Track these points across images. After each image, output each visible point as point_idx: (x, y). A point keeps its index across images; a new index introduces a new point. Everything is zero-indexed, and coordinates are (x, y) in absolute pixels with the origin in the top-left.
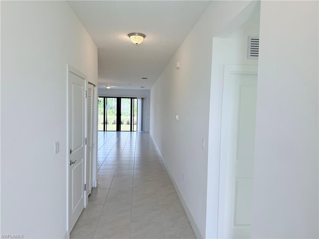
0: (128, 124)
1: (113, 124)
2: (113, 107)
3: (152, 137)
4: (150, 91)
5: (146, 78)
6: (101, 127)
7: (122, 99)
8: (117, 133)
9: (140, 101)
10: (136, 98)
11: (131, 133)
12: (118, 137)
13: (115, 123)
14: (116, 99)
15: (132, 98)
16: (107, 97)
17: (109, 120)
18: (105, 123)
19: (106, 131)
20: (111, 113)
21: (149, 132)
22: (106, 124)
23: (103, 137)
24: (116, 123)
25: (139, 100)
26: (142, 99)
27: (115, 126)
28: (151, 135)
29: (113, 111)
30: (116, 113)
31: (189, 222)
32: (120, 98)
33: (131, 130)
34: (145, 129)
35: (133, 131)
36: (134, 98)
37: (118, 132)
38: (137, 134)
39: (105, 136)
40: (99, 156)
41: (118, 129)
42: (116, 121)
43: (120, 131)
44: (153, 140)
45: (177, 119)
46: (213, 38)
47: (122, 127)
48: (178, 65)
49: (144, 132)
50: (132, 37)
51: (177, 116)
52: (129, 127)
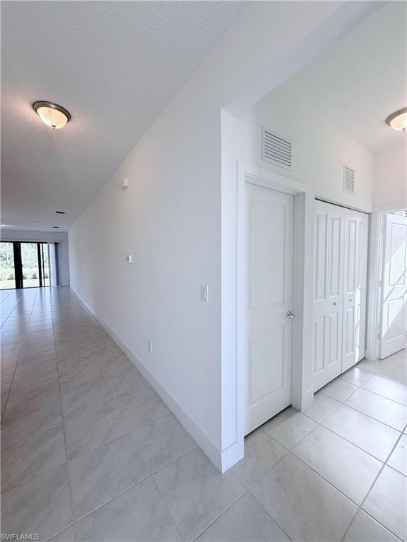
0: (35, 278)
1: (9, 280)
2: (8, 258)
3: (75, 292)
4: (67, 233)
7: (22, 244)
8: (16, 291)
9: (52, 247)
10: (46, 243)
11: (41, 290)
12: (20, 296)
13: (12, 279)
14: (12, 244)
15: (39, 244)
20: (5, 266)
21: (69, 286)
24: (14, 278)
25: (50, 245)
26: (56, 244)
27: (14, 282)
28: (73, 289)
29: (8, 263)
30: (13, 264)
31: (172, 414)
32: (20, 242)
33: (41, 286)
34: (63, 283)
35: (44, 286)
36: (42, 243)
37: (18, 290)
38: (51, 290)
41: (19, 285)
42: (14, 275)
43: (22, 288)
44: (78, 296)
45: (130, 261)
46: (222, 109)
47: (26, 283)
48: (126, 183)
49: (61, 286)
50: (42, 110)
51: (130, 257)
52: (37, 282)
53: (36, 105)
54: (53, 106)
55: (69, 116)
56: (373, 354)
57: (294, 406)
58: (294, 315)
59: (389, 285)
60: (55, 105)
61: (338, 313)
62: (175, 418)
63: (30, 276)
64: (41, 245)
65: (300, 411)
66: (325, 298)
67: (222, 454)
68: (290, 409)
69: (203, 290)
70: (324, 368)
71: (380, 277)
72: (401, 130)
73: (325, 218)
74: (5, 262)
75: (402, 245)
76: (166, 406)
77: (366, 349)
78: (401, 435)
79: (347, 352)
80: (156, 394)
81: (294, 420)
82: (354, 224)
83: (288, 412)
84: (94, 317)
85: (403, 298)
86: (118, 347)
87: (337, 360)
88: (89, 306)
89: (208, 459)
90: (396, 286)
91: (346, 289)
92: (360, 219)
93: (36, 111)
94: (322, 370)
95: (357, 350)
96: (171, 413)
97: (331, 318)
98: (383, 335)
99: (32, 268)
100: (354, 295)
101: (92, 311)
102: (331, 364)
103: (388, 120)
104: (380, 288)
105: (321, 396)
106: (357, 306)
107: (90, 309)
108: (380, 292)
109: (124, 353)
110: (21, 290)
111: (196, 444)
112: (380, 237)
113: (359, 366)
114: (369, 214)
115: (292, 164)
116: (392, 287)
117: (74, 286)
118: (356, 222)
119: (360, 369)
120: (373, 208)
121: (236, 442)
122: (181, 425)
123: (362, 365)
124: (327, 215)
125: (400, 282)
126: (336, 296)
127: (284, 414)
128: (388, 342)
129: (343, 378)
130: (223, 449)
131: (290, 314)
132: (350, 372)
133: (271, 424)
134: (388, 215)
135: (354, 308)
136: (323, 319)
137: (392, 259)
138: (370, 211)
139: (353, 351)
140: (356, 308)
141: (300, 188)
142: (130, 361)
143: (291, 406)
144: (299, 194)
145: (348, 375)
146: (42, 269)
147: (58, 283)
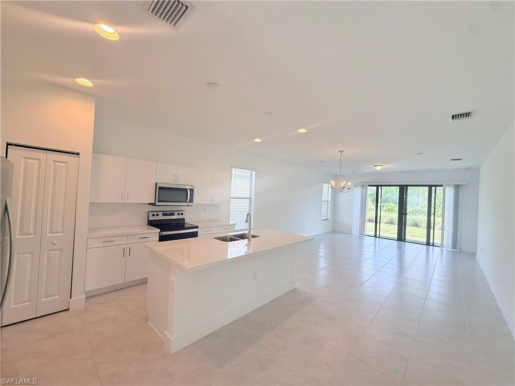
7: (408, 187)
8: (398, 244)
9: (450, 192)
10: (442, 186)
11: (428, 250)
14: (398, 187)
15: (430, 187)
16: (381, 186)
19: (380, 238)
25: (447, 189)
26: (457, 187)
33: (428, 243)
34: (464, 247)
35: (433, 245)
36: (436, 186)
41: (401, 237)
43: (405, 241)
64: (433, 188)
110: (403, 242)
146: (432, 230)
147: (455, 244)
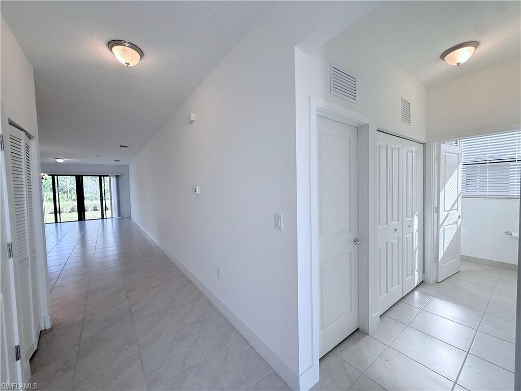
0: (96, 210)
1: (70, 212)
2: (68, 191)
3: (136, 222)
4: (128, 166)
5: (126, 147)
6: (49, 218)
7: (83, 177)
8: (79, 224)
9: (113, 180)
10: (108, 176)
11: (103, 222)
12: (82, 229)
14: (74, 177)
15: (100, 176)
16: (57, 175)
17: (63, 208)
18: (56, 212)
19: (60, 222)
20: (66, 198)
21: (130, 217)
22: (60, 213)
23: (55, 232)
25: (112, 178)
26: (117, 177)
27: (75, 215)
28: (134, 221)
29: (69, 195)
31: (245, 340)
32: (82, 176)
33: (103, 218)
34: (125, 214)
35: (106, 218)
36: (104, 176)
37: (81, 222)
38: (112, 222)
39: (59, 229)
40: (49, 264)
41: (82, 217)
42: (76, 208)
43: (85, 220)
44: (140, 226)
45: (198, 192)
46: (295, 47)
47: (88, 215)
48: (193, 117)
49: (123, 218)
50: (117, 49)
51: (197, 188)
52: (98, 214)
53: (112, 44)
54: (127, 44)
55: (142, 54)
56: (431, 278)
57: (361, 329)
58: (360, 241)
59: (444, 211)
60: (129, 43)
61: (398, 238)
62: (248, 344)
63: (91, 209)
64: (102, 177)
65: (367, 334)
66: (387, 224)
67: (300, 378)
68: (358, 333)
69: (277, 219)
70: (387, 292)
71: (436, 203)
72: (455, 64)
73: (385, 148)
74: (66, 195)
75: (455, 173)
76: (237, 333)
77: (424, 272)
78: (467, 355)
79: (407, 276)
80: (227, 320)
81: (363, 342)
82: (411, 154)
83: (357, 334)
84: (158, 247)
85: (457, 223)
86: (184, 276)
87: (399, 284)
88: (152, 236)
89: (285, 383)
90: (451, 212)
91: (405, 216)
92: (415, 148)
93: (111, 49)
94: (386, 294)
95: (416, 273)
96: (244, 338)
97: (392, 243)
98: (440, 259)
99: (92, 200)
100: (412, 222)
101: (156, 242)
102: (394, 288)
103: (443, 56)
104: (436, 214)
105: (385, 318)
106: (415, 232)
107: (153, 239)
108: (436, 217)
109: (191, 282)
110: (83, 221)
111: (271, 368)
112: (435, 164)
113: (418, 289)
114: (424, 144)
115: (357, 98)
116: (446, 213)
117: (135, 217)
118: (412, 152)
119: (419, 291)
120: (427, 138)
121: (312, 366)
122: (254, 350)
123: (420, 288)
124: (387, 145)
125: (453, 209)
126: (397, 222)
127: (353, 337)
128: (444, 265)
129: (405, 301)
130: (300, 373)
131: (356, 241)
132: (411, 296)
133: (342, 347)
134: (441, 144)
135: (412, 233)
136: (385, 244)
137: (446, 186)
138: (425, 142)
139: (412, 275)
140: (415, 234)
141: (364, 120)
142: (197, 289)
143: (358, 329)
144: (362, 126)
145: (408, 298)
146: (104, 201)
147: (119, 215)
